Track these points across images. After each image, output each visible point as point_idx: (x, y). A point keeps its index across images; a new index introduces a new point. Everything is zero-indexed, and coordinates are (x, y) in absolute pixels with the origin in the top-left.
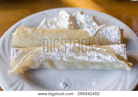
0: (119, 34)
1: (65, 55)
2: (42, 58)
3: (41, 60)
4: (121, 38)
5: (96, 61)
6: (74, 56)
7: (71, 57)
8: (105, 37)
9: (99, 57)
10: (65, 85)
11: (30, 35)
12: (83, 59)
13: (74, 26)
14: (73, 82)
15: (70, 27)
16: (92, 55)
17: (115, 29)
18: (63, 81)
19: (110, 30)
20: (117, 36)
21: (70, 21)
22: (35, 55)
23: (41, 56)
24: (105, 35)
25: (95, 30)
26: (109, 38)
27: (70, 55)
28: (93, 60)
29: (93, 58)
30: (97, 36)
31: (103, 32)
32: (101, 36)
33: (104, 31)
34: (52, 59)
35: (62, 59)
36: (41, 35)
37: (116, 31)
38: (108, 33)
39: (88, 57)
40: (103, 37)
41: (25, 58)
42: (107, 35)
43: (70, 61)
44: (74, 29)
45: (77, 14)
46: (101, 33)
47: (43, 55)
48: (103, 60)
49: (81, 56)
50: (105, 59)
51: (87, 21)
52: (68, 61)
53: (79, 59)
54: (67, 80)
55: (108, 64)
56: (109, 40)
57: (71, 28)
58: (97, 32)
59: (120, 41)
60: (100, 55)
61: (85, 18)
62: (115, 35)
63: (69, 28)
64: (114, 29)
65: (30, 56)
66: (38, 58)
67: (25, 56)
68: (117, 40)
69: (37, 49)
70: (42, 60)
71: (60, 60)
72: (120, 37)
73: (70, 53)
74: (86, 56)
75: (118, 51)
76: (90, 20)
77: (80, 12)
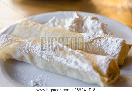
0: (118, 48)
1: (46, 52)
2: (24, 50)
3: (22, 51)
4: (119, 53)
5: (72, 66)
6: (53, 56)
7: (51, 56)
8: (101, 47)
9: (76, 63)
10: (35, 84)
11: (30, 28)
12: (60, 61)
13: (75, 29)
14: (45, 84)
15: (71, 29)
16: (70, 59)
17: (117, 41)
18: (37, 79)
19: (110, 41)
20: (115, 49)
21: (74, 23)
22: (19, 44)
23: (24, 47)
24: (102, 44)
25: (93, 37)
26: (106, 50)
27: (50, 54)
28: (70, 65)
29: (70, 63)
30: (93, 43)
31: (101, 41)
32: (97, 45)
33: (103, 41)
34: (33, 53)
35: (41, 56)
36: (39, 30)
37: (117, 43)
38: (107, 43)
39: (66, 60)
40: (99, 46)
41: (8, 45)
42: (104, 46)
43: (48, 59)
44: (75, 32)
45: (88, 18)
46: (98, 41)
47: (27, 47)
48: (79, 68)
49: (60, 57)
50: (81, 66)
51: (94, 27)
52: (46, 60)
53: (57, 59)
54: (41, 80)
55: (83, 74)
56: (105, 52)
57: (71, 31)
58: (94, 40)
59: (118, 56)
60: (78, 61)
61: (92, 23)
62: (114, 48)
63: (69, 30)
64: (115, 41)
65: (15, 44)
66: (20, 48)
67: (9, 43)
68: (114, 55)
69: (24, 40)
70: (24, 51)
71: (40, 56)
72: (119, 51)
73: (51, 51)
74: (65, 58)
75: (100, 61)
76: (97, 27)
77: (91, 17)
